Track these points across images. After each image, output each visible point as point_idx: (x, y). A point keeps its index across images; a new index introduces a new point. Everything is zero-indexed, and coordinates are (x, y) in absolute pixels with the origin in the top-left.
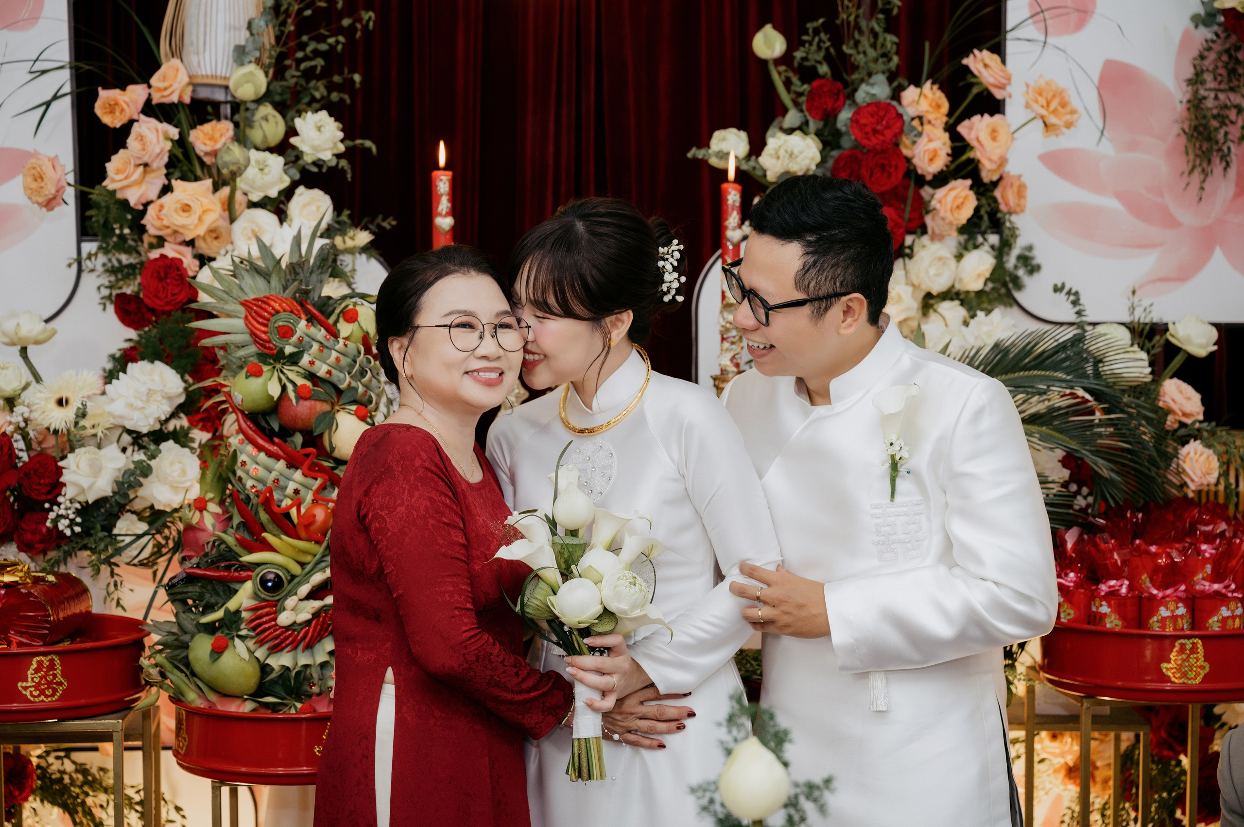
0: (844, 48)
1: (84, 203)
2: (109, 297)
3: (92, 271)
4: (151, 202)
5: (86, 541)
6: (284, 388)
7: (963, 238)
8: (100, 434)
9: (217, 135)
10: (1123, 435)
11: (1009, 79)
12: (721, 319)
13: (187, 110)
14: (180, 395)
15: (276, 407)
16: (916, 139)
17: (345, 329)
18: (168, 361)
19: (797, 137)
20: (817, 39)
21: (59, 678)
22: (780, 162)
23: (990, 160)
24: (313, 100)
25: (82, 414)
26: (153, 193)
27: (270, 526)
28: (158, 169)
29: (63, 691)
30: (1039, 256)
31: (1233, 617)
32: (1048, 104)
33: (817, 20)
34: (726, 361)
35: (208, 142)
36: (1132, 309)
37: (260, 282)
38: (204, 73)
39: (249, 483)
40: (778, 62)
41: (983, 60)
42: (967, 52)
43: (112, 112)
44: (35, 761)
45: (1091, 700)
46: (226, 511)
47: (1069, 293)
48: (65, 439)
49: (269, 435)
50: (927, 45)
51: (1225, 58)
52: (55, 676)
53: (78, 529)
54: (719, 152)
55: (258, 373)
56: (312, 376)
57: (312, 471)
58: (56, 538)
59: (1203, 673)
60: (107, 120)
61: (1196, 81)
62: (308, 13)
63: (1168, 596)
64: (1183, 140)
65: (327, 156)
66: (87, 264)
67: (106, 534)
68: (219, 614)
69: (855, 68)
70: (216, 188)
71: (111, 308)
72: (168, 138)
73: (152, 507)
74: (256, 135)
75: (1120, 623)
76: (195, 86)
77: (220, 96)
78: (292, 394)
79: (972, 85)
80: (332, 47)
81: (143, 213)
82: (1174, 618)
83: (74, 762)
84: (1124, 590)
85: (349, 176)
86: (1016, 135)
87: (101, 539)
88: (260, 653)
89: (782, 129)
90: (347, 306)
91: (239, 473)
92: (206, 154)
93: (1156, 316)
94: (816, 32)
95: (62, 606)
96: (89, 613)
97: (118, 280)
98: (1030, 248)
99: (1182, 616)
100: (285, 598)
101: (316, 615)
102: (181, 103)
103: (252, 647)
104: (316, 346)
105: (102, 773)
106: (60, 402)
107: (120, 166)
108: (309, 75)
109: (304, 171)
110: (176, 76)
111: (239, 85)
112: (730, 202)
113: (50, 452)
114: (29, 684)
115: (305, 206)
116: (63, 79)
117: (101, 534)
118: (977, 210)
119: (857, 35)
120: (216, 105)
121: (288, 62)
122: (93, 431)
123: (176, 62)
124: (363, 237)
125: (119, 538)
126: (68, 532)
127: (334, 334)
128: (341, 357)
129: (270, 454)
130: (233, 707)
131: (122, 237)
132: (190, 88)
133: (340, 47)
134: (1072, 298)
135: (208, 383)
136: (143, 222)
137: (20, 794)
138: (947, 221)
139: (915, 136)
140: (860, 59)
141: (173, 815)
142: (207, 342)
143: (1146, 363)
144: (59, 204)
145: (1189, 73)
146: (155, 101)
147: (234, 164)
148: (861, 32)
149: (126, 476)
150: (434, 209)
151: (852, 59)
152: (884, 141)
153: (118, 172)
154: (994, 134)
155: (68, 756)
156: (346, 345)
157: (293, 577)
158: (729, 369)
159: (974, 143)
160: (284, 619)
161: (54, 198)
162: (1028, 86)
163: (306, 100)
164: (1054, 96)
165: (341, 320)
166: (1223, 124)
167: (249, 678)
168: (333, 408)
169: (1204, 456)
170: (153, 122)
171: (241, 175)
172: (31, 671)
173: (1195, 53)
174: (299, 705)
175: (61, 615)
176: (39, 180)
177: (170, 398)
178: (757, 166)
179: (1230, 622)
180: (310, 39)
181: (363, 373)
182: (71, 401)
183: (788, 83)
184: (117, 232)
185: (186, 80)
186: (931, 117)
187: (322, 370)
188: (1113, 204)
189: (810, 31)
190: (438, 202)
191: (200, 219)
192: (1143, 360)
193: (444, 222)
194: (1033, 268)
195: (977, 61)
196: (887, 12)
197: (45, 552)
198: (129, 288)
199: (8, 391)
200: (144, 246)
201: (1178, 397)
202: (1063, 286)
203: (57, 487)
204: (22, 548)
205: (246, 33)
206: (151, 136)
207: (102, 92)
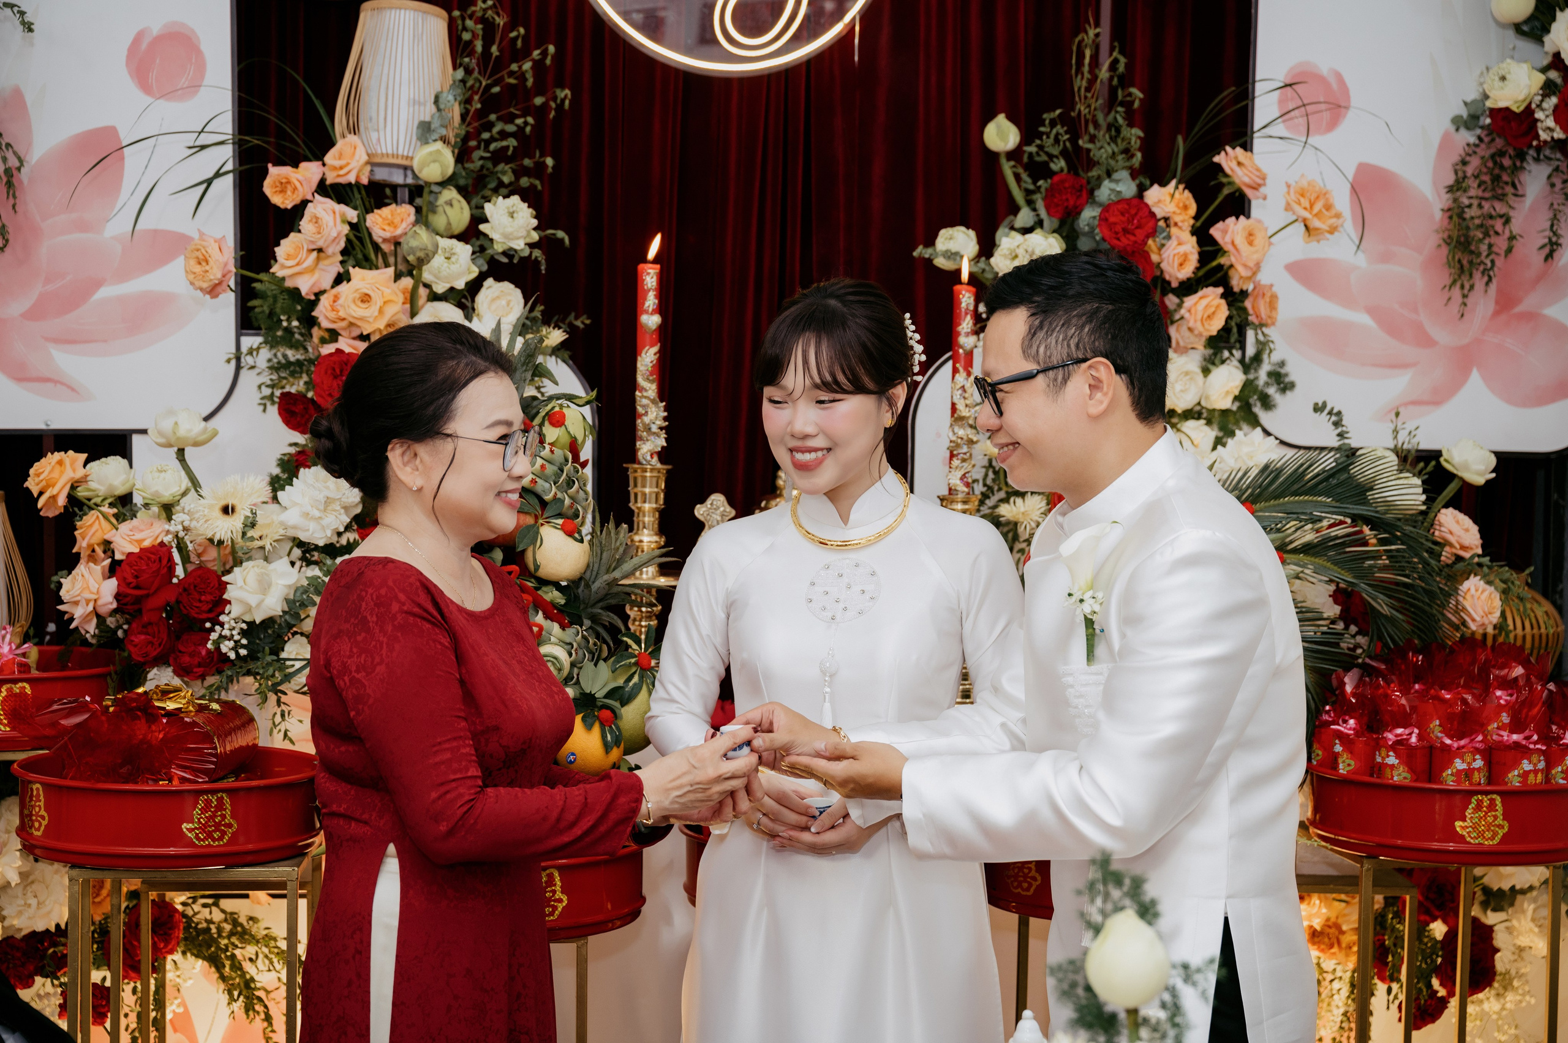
0: (1081, 142)
1: (246, 292)
2: (271, 397)
3: (252, 367)
4: (323, 292)
5: (251, 666)
7: (1210, 351)
8: (268, 547)
9: (397, 220)
10: (1402, 569)
11: (1264, 179)
12: (951, 434)
13: (363, 192)
14: (357, 505)
16: (1163, 242)
17: (552, 433)
19: (1035, 235)
20: (1054, 131)
23: (1245, 266)
24: (501, 184)
25: (251, 523)
26: (327, 282)
28: (334, 254)
29: (233, 834)
30: (1293, 372)
31: (1536, 772)
32: (1312, 206)
33: (1054, 111)
34: (955, 480)
35: (387, 228)
36: (1396, 432)
38: (384, 151)
40: (1010, 155)
41: (1236, 158)
42: (1218, 148)
43: (283, 191)
44: (179, 909)
45: (1371, 860)
47: (1330, 413)
48: (228, 550)
50: (1180, 139)
51: (1490, 164)
53: (243, 652)
54: (947, 251)
58: (219, 661)
59: (1501, 833)
60: (276, 200)
61: (1457, 187)
62: (496, 89)
63: (1463, 747)
64: (1445, 250)
65: (519, 245)
66: (248, 360)
67: (275, 658)
69: (1091, 164)
70: (398, 276)
71: (273, 410)
72: (345, 221)
74: (439, 221)
75: (1409, 776)
76: (373, 164)
77: (398, 178)
79: (1221, 185)
80: (521, 129)
81: (313, 304)
82: (1471, 771)
83: (223, 911)
84: (1414, 739)
85: (543, 268)
86: (1273, 240)
87: (269, 664)
89: (1012, 228)
90: (553, 408)
92: (385, 240)
93: (1427, 442)
94: (1053, 123)
95: (229, 738)
96: (255, 746)
97: (281, 378)
98: (1282, 364)
99: (1479, 769)
102: (358, 185)
105: (251, 922)
106: (226, 510)
107: (292, 252)
108: (499, 156)
109: (492, 262)
110: (354, 154)
111: (424, 164)
112: (963, 305)
113: (210, 565)
115: (494, 300)
116: (225, 156)
117: (269, 658)
118: (1229, 318)
119: (1091, 129)
120: (394, 187)
121: (473, 143)
122: (261, 543)
123: (352, 138)
124: (556, 336)
125: (288, 663)
126: (232, 655)
128: (547, 465)
131: (288, 331)
132: (368, 168)
133: (528, 129)
134: (1334, 418)
136: (314, 314)
137: (166, 946)
138: (1196, 332)
139: (1164, 238)
140: (1096, 155)
143: (1420, 490)
144: (224, 291)
145: (1450, 179)
146: (328, 182)
147: (421, 250)
148: (1097, 126)
149: (298, 594)
150: (639, 305)
151: (1092, 154)
152: (1135, 242)
153: (289, 257)
154: (1250, 237)
155: (216, 904)
156: (552, 452)
158: (959, 488)
159: (1227, 247)
161: (220, 283)
162: (1289, 186)
163: (493, 185)
164: (1318, 197)
165: (547, 423)
166: (1487, 234)
168: (536, 522)
169: (1486, 594)
170: (329, 202)
171: (429, 262)
173: (1456, 158)
175: (228, 748)
176: (204, 264)
177: (346, 508)
178: (987, 268)
179: (1531, 777)
180: (499, 119)
181: (570, 483)
182: (238, 509)
184: (285, 324)
185: (365, 158)
186: (1177, 219)
188: (1364, 319)
189: (1047, 122)
190: (645, 299)
191: (381, 311)
192: (1416, 486)
193: (651, 320)
194: (1285, 386)
195: (1229, 159)
196: (1128, 105)
197: (203, 678)
198: (296, 386)
199: (167, 496)
200: (316, 340)
201: (1455, 528)
202: (1324, 405)
203: (220, 604)
204: (184, 672)
205: (432, 109)
206: (328, 220)
207: (273, 169)
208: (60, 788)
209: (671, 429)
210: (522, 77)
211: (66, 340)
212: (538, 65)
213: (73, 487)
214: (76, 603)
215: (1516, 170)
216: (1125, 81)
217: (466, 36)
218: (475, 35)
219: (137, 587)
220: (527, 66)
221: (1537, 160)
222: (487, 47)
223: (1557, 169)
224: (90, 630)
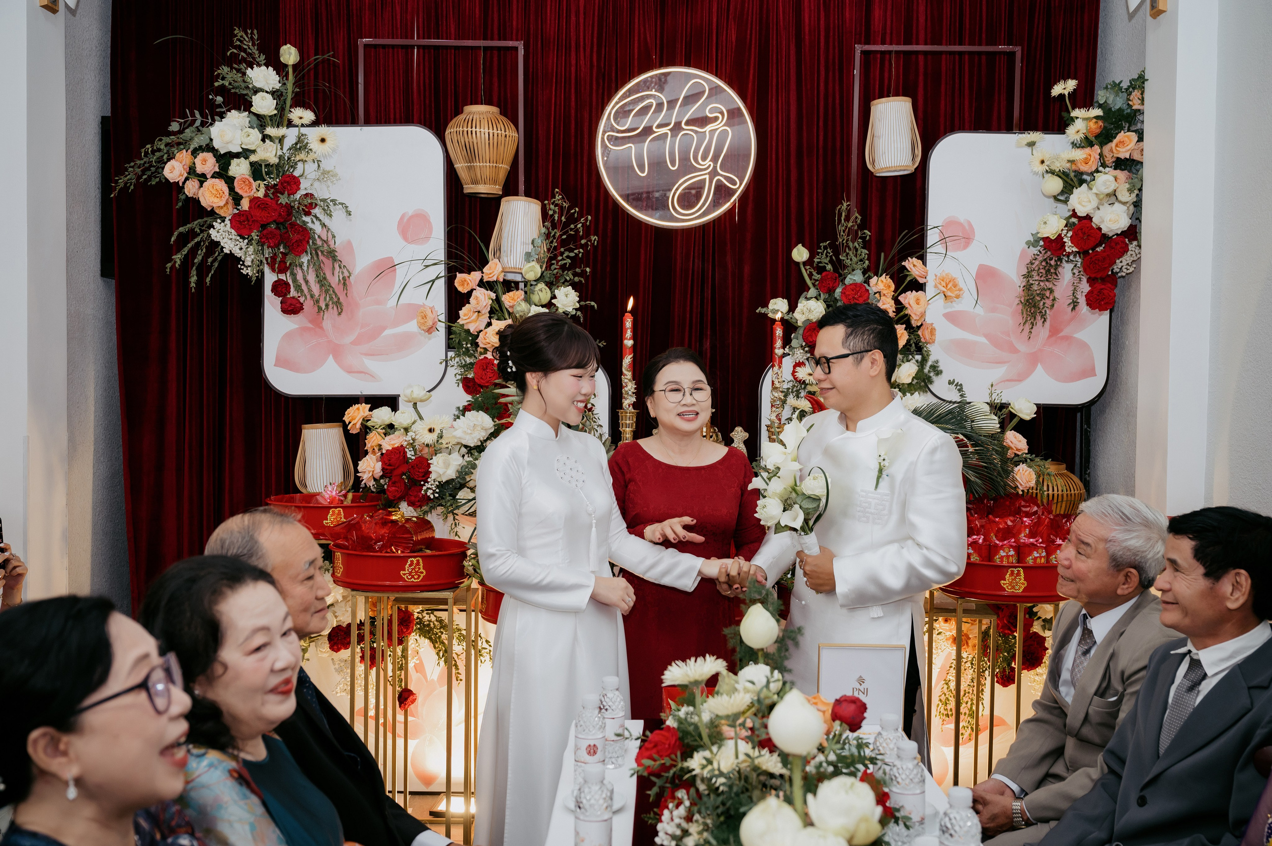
0: (840, 256)
1: (449, 331)
2: (460, 379)
3: (453, 366)
4: (481, 331)
5: (441, 502)
8: (450, 447)
9: (516, 298)
10: (982, 459)
11: (927, 273)
13: (500, 285)
14: (492, 427)
18: (486, 411)
19: (814, 302)
20: (826, 252)
21: (422, 570)
22: (804, 315)
23: (916, 315)
24: (566, 280)
25: (441, 436)
26: (482, 328)
28: (485, 313)
30: (941, 366)
31: (1041, 557)
32: (947, 285)
33: (826, 242)
34: (773, 417)
35: (511, 301)
36: (991, 395)
38: (510, 266)
40: (805, 263)
42: (905, 258)
43: (463, 285)
44: (416, 615)
45: (962, 600)
47: (957, 385)
48: (432, 449)
50: (883, 254)
51: (1044, 264)
52: (419, 569)
53: (437, 495)
54: (773, 310)
58: (426, 499)
59: (1023, 587)
60: (460, 289)
61: (1028, 276)
62: (564, 237)
63: (1005, 545)
64: (1021, 306)
65: (570, 309)
66: (450, 363)
67: (452, 498)
69: (845, 267)
71: (460, 386)
72: (490, 298)
74: (535, 298)
75: (979, 559)
76: (504, 271)
77: (518, 278)
79: (907, 276)
80: (577, 255)
81: (478, 336)
82: (1008, 556)
83: (435, 616)
84: (981, 541)
86: (930, 302)
87: (449, 501)
89: (806, 298)
92: (510, 307)
93: (1005, 399)
94: (825, 248)
95: (420, 534)
96: (433, 538)
97: (464, 371)
98: (937, 362)
99: (1012, 556)
102: (498, 282)
105: (449, 622)
106: (431, 430)
107: (466, 312)
108: (564, 268)
110: (496, 268)
111: (527, 272)
112: (777, 335)
113: (425, 456)
114: (407, 572)
116: (441, 269)
117: (449, 498)
118: (908, 341)
119: (847, 251)
120: (516, 283)
121: (553, 262)
122: (447, 446)
123: (496, 260)
125: (459, 501)
126: (432, 497)
131: (467, 349)
132: (503, 274)
133: (580, 255)
134: (958, 387)
135: (503, 421)
136: (477, 341)
137: (407, 631)
140: (848, 262)
141: (485, 645)
142: (503, 400)
143: (997, 422)
144: (434, 331)
145: (1025, 271)
146: (485, 280)
147: (521, 311)
148: (850, 249)
149: (464, 469)
150: (623, 336)
151: (844, 262)
153: (465, 315)
154: (918, 301)
155: (433, 613)
158: (775, 421)
159: (907, 306)
161: (432, 327)
162: (937, 276)
163: (562, 281)
164: (950, 282)
166: (1042, 298)
169: (1028, 472)
170: (483, 290)
172: (407, 566)
173: (1028, 261)
175: (419, 538)
176: (424, 319)
177: (486, 429)
178: (793, 317)
179: (1038, 560)
180: (565, 250)
182: (435, 430)
183: (810, 275)
184: (465, 346)
185: (501, 269)
186: (885, 292)
188: (983, 340)
189: (822, 247)
190: (626, 332)
192: (995, 421)
193: (629, 343)
194: (938, 373)
195: (912, 265)
196: (863, 238)
197: (421, 507)
198: (469, 375)
199: (405, 424)
200: (478, 353)
201: (1014, 440)
202: (954, 381)
203: (428, 473)
204: (410, 504)
205: (531, 247)
206: (481, 297)
207: (458, 275)
208: (348, 554)
210: (577, 231)
211: (370, 354)
212: (584, 225)
213: (365, 421)
214: (366, 473)
215: (1057, 267)
216: (862, 227)
217: (551, 213)
218: (555, 212)
219: (390, 465)
220: (579, 226)
221: (1067, 262)
222: (560, 217)
223: (1075, 266)
224: (371, 483)
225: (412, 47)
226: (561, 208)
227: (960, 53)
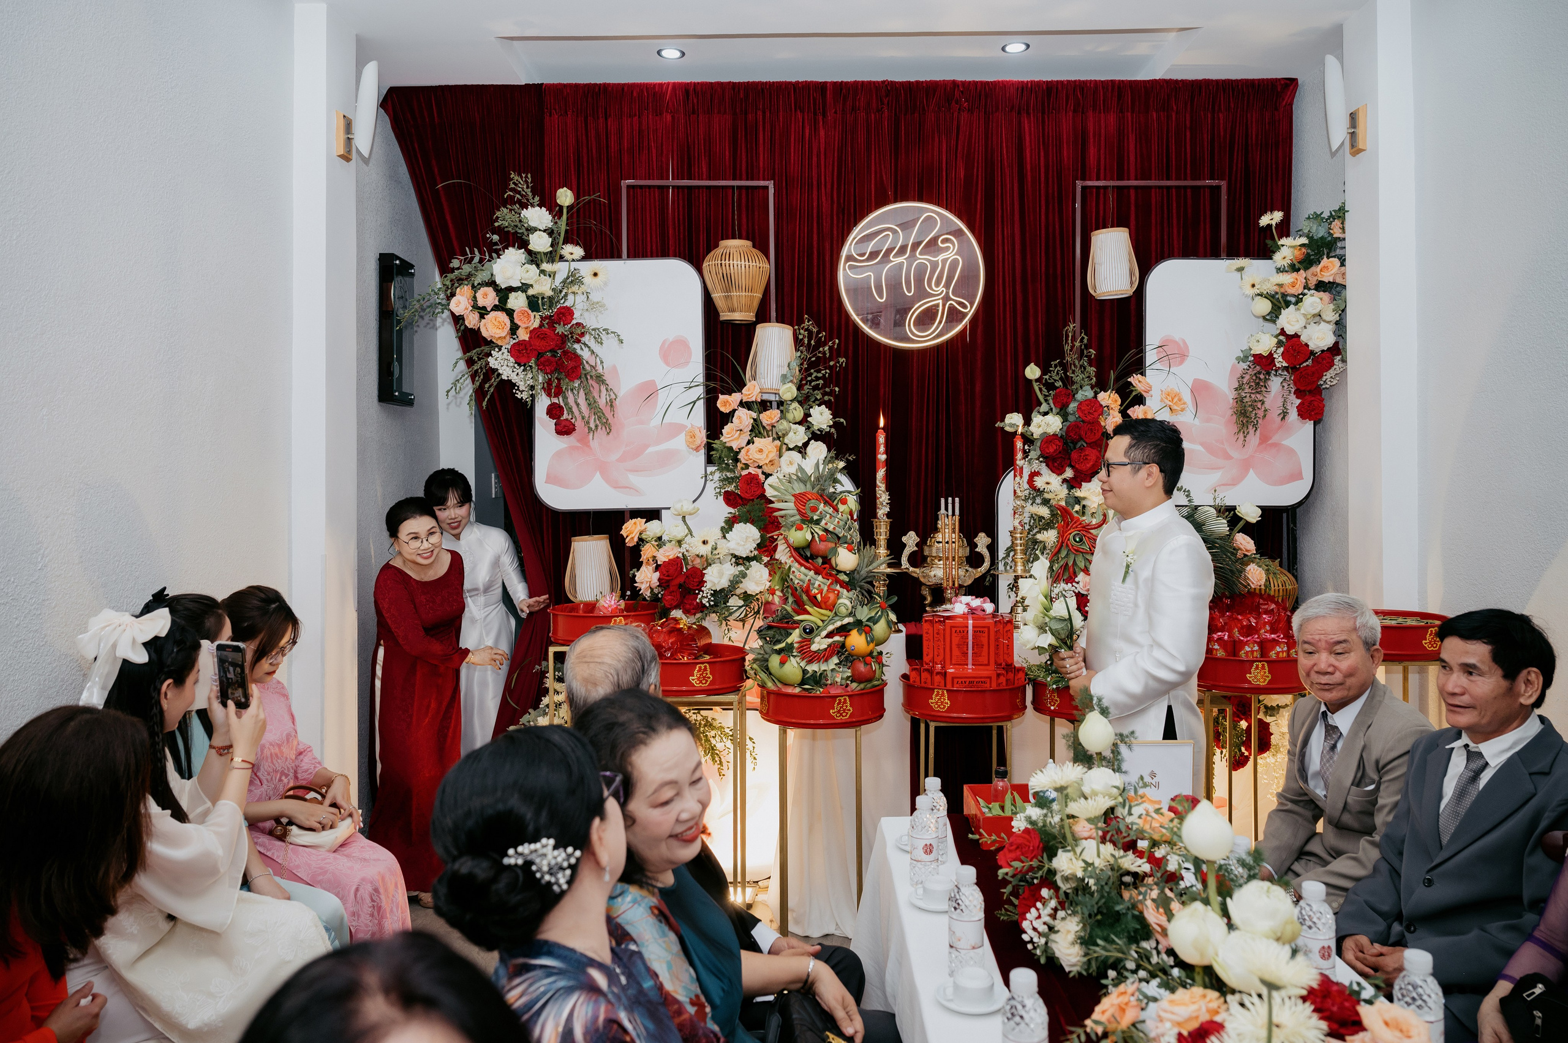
0: (1068, 374)
1: (709, 448)
2: (720, 493)
3: (712, 480)
4: (742, 448)
5: (716, 609)
6: (813, 537)
8: (722, 558)
9: (773, 416)
10: (1218, 560)
11: (1151, 388)
13: (758, 405)
14: (758, 539)
15: (810, 545)
16: (1106, 416)
17: (841, 507)
18: (752, 523)
19: (1049, 417)
20: (1056, 369)
22: (1041, 429)
24: (816, 399)
25: (714, 548)
26: (744, 443)
27: (808, 602)
28: (747, 432)
31: (1283, 652)
32: (1174, 399)
33: (1056, 360)
34: (1016, 523)
35: (768, 420)
36: (1215, 499)
37: (802, 485)
38: (767, 387)
39: (796, 582)
40: (1037, 380)
41: (1138, 379)
42: (1130, 374)
43: (725, 405)
45: (1209, 692)
46: (784, 595)
48: (705, 560)
49: (806, 559)
50: (1112, 372)
51: (1254, 378)
53: (712, 603)
54: (1010, 423)
55: (801, 529)
56: (826, 530)
57: (826, 577)
58: (702, 608)
59: (1268, 679)
60: (722, 409)
61: (1240, 388)
62: (813, 359)
63: (1249, 641)
64: (1235, 417)
65: (824, 427)
66: (710, 477)
67: (725, 605)
68: (783, 645)
69: (1073, 383)
70: (774, 439)
71: (721, 498)
72: (751, 418)
73: (746, 592)
74: (790, 416)
75: (1224, 654)
76: (762, 393)
77: (772, 398)
78: (817, 539)
79: (1132, 391)
80: (824, 375)
81: (737, 453)
82: (1253, 652)
84: (1226, 637)
85: (835, 435)
87: (722, 608)
88: (803, 664)
89: (1040, 412)
90: (842, 496)
91: (791, 576)
92: (768, 425)
93: (1229, 502)
94: (1055, 366)
95: (700, 640)
96: (712, 643)
97: (724, 485)
99: (1256, 651)
100: (815, 637)
101: (830, 646)
102: (756, 402)
103: (799, 661)
104: (828, 516)
106: (704, 542)
107: (729, 431)
108: (816, 388)
109: (813, 433)
110: (754, 389)
111: (784, 393)
112: (1019, 447)
113: (697, 566)
115: (815, 449)
116: (700, 391)
117: (723, 605)
119: (1073, 368)
120: (771, 402)
121: (804, 382)
122: (719, 556)
123: (753, 382)
124: (841, 464)
125: (731, 608)
126: (707, 605)
127: (836, 510)
128: (840, 521)
129: (806, 568)
130: (790, 690)
131: (728, 464)
132: (760, 394)
133: (827, 375)
134: (1186, 493)
135: (774, 533)
136: (738, 457)
139: (1106, 414)
140: (1075, 379)
142: (776, 514)
143: (1227, 525)
144: (701, 448)
145: (1236, 385)
146: (744, 401)
147: (783, 429)
148: (1075, 365)
149: (734, 578)
150: (877, 450)
151: (1073, 379)
152: (1094, 417)
153: (728, 433)
155: (699, 713)
156: (842, 516)
157: (819, 627)
158: (1018, 527)
160: (814, 647)
162: (1163, 391)
163: (813, 400)
164: (1175, 396)
165: (840, 503)
166: (1254, 409)
167: (797, 676)
168: (836, 546)
169: (1259, 571)
170: (745, 411)
171: (786, 435)
173: (1239, 375)
174: (821, 690)
175: (702, 644)
176: (693, 438)
177: (754, 541)
178: (1028, 432)
179: (1281, 654)
180: (815, 371)
181: (850, 529)
182: (709, 542)
183: (1040, 390)
184: (726, 461)
185: (759, 390)
186: (1112, 406)
187: (831, 528)
188: (1199, 448)
189: (1053, 365)
190: (879, 448)
191: (767, 456)
192: (1224, 523)
193: (882, 457)
195: (1135, 379)
196: (1089, 357)
197: (695, 614)
198: (731, 488)
199: (679, 538)
200: (739, 468)
201: (1243, 542)
203: (702, 583)
204: (687, 612)
205: (786, 368)
206: (744, 417)
207: (721, 396)
209: (892, 503)
210: (824, 353)
211: (635, 471)
212: (831, 348)
213: (640, 534)
214: (642, 583)
215: (1266, 380)
216: (1087, 347)
217: (801, 337)
218: (804, 336)
219: (668, 576)
220: (826, 348)
221: (1276, 375)
222: (809, 341)
223: (1285, 379)
224: (647, 594)
225: (668, 187)
226: (810, 333)
227: (1168, 188)
